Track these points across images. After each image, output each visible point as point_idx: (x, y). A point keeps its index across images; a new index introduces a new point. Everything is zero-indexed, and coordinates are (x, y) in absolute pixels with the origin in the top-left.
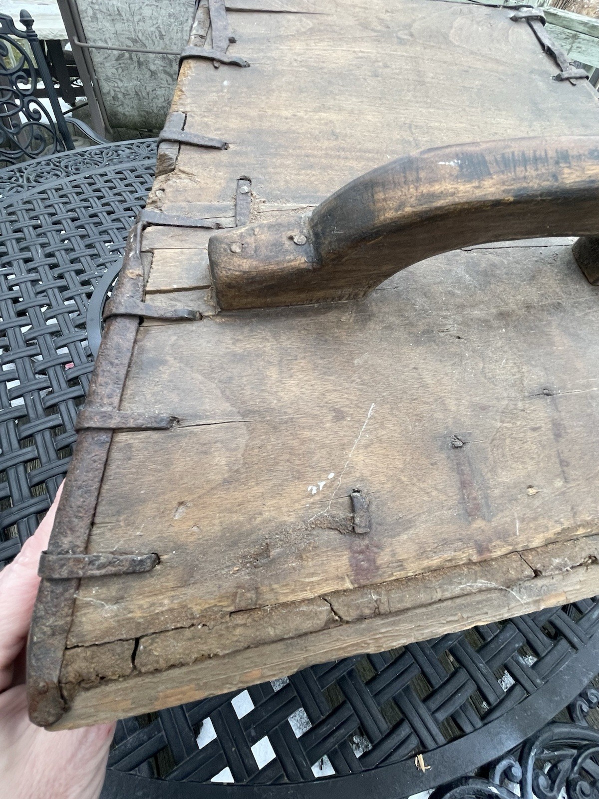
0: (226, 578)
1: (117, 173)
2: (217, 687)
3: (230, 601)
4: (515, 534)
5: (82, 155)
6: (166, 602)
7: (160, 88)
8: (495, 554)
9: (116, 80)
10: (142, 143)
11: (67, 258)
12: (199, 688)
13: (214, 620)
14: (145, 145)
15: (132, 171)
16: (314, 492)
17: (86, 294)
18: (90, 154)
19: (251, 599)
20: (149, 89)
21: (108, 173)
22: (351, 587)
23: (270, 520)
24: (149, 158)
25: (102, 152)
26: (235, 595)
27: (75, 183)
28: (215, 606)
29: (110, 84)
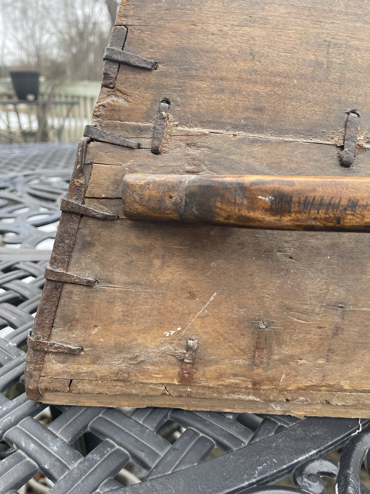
0: (114, 365)
2: (107, 404)
3: (115, 375)
4: (279, 381)
6: (85, 368)
8: (263, 387)
12: (99, 402)
13: (107, 381)
16: (168, 335)
19: (125, 377)
22: (177, 383)
23: (140, 344)
26: (118, 373)
28: (108, 375)
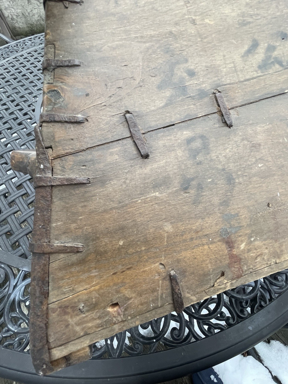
1: (28, 54)
5: (8, 48)
7: (35, 9)
9: (11, 9)
10: (36, 37)
11: (18, 96)
14: (37, 38)
15: (35, 51)
17: (32, 110)
18: (12, 47)
20: (29, 11)
21: (24, 54)
24: (41, 44)
25: (17, 45)
27: (9, 62)
29: (8, 11)
